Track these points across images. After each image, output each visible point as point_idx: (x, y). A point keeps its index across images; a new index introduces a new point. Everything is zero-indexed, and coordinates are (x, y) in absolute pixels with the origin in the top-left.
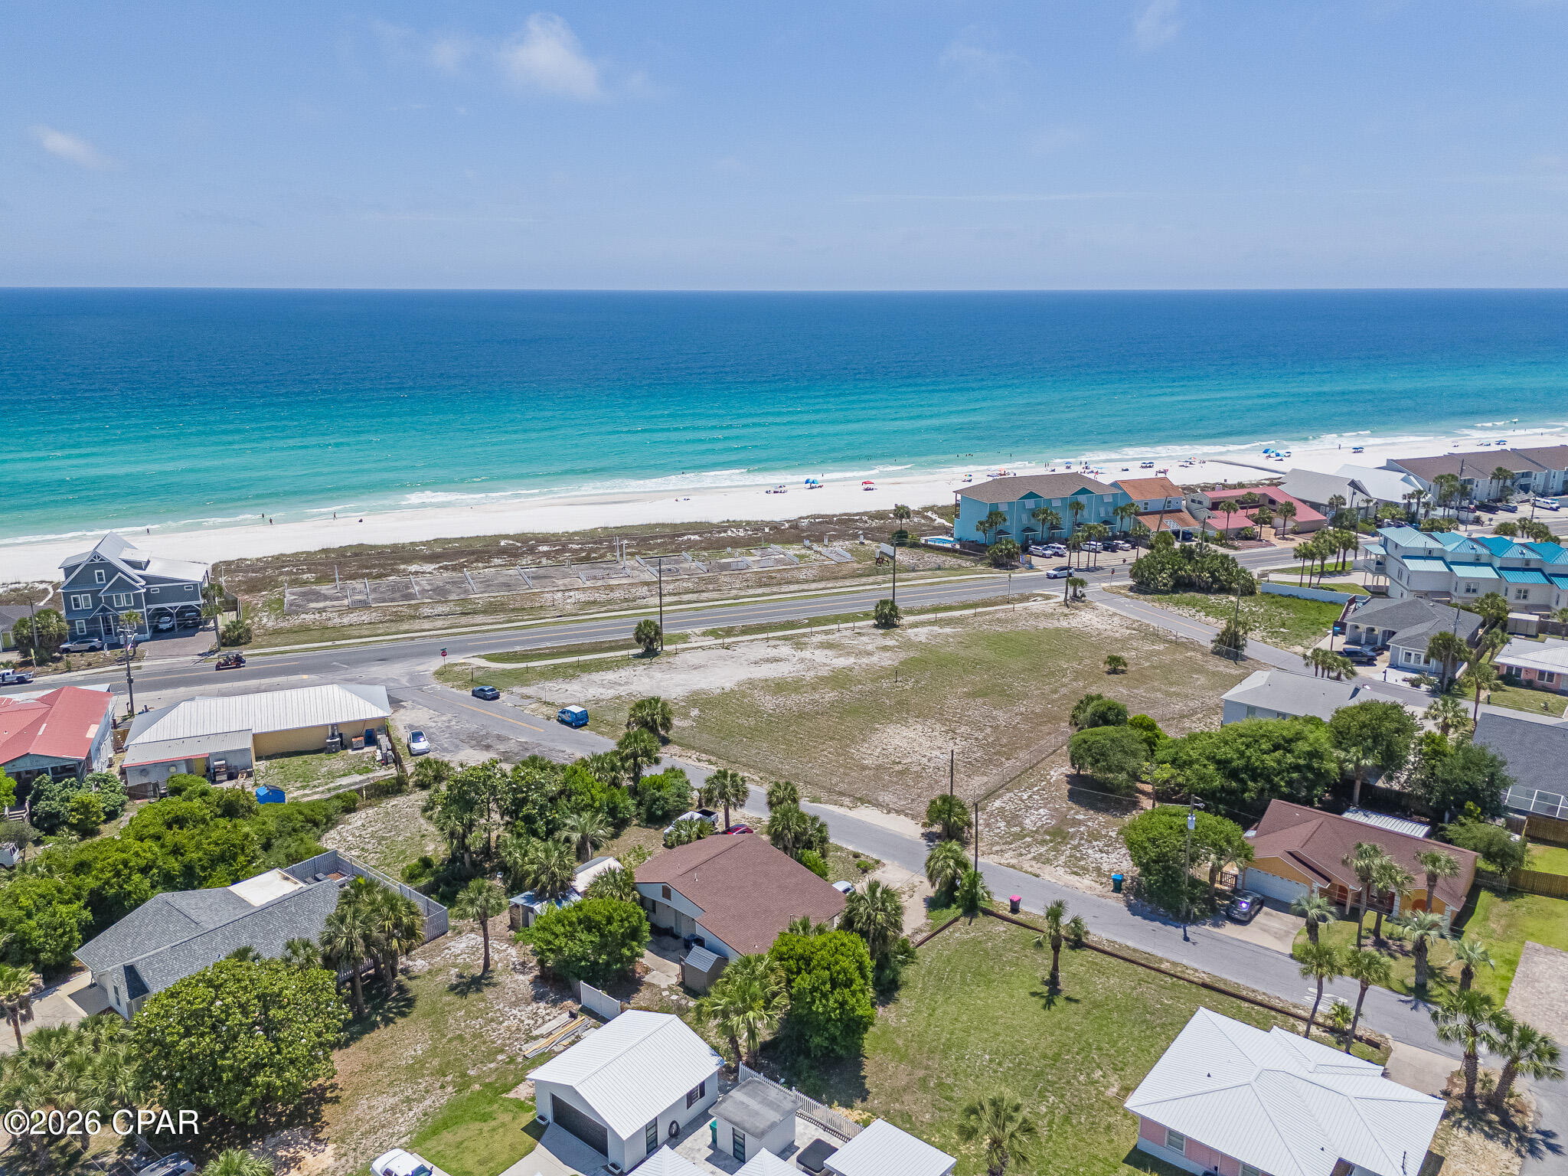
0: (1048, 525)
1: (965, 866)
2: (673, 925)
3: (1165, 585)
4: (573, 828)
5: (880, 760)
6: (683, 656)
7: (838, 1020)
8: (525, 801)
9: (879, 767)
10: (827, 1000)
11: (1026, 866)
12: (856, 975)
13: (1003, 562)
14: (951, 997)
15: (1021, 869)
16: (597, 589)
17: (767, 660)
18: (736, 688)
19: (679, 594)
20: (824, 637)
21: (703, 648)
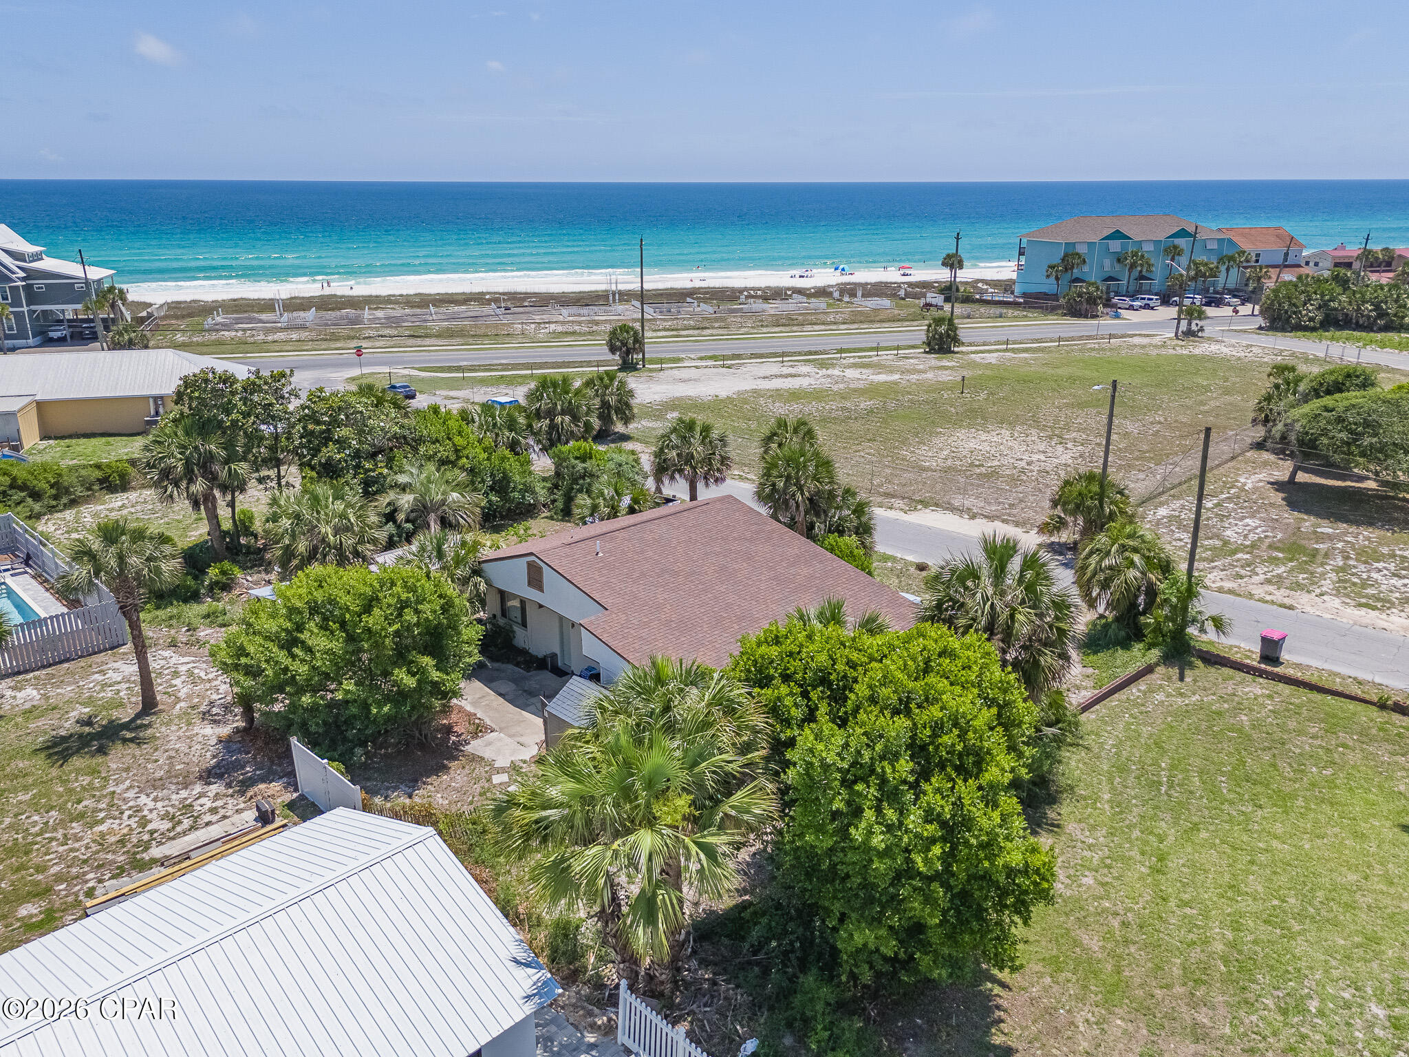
0: (1135, 273)
1: (1166, 568)
2: (558, 651)
3: (1312, 319)
4: (404, 488)
5: (949, 462)
6: (667, 373)
7: (936, 877)
8: (327, 438)
9: (946, 470)
10: (902, 812)
11: (1259, 592)
12: (995, 741)
13: (1081, 308)
14: (1195, 827)
15: (1250, 596)
16: (580, 323)
17: (781, 376)
18: (734, 396)
19: (677, 330)
20: (857, 360)
21: (697, 367)
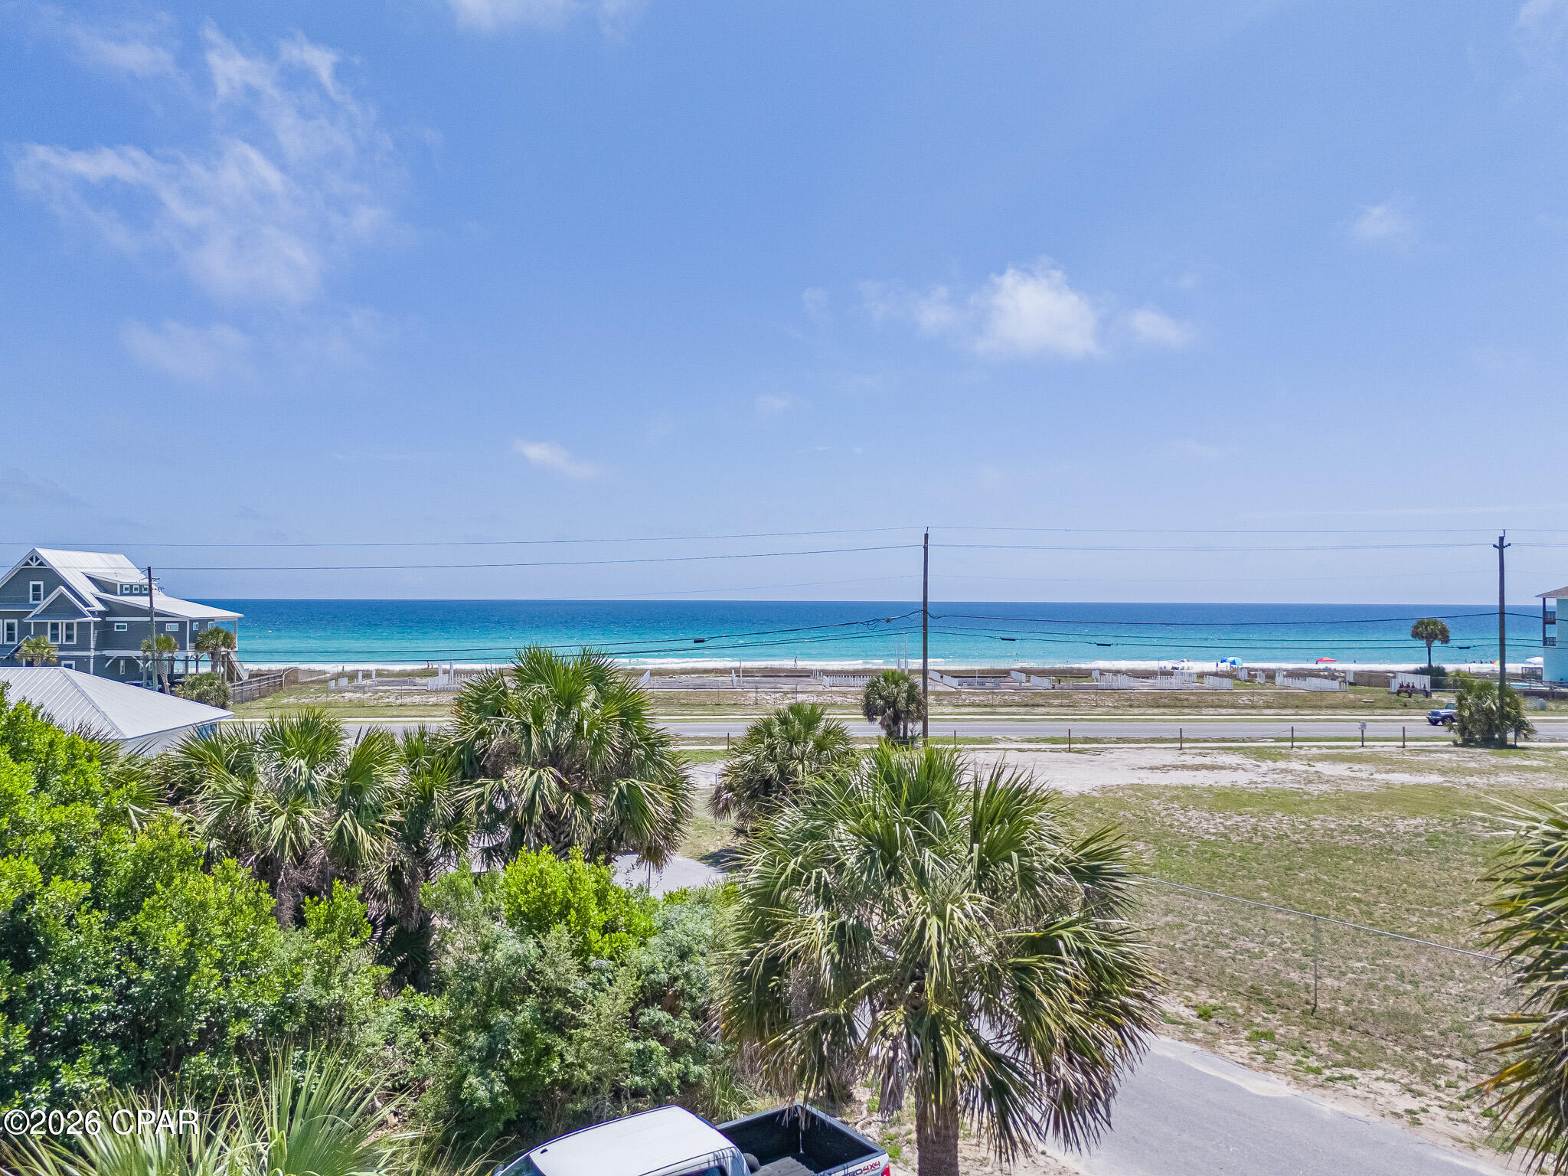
16: (844, 694)
17: (1184, 767)
18: (1095, 794)
19: (992, 706)
20: (1324, 751)
21: (1020, 750)
